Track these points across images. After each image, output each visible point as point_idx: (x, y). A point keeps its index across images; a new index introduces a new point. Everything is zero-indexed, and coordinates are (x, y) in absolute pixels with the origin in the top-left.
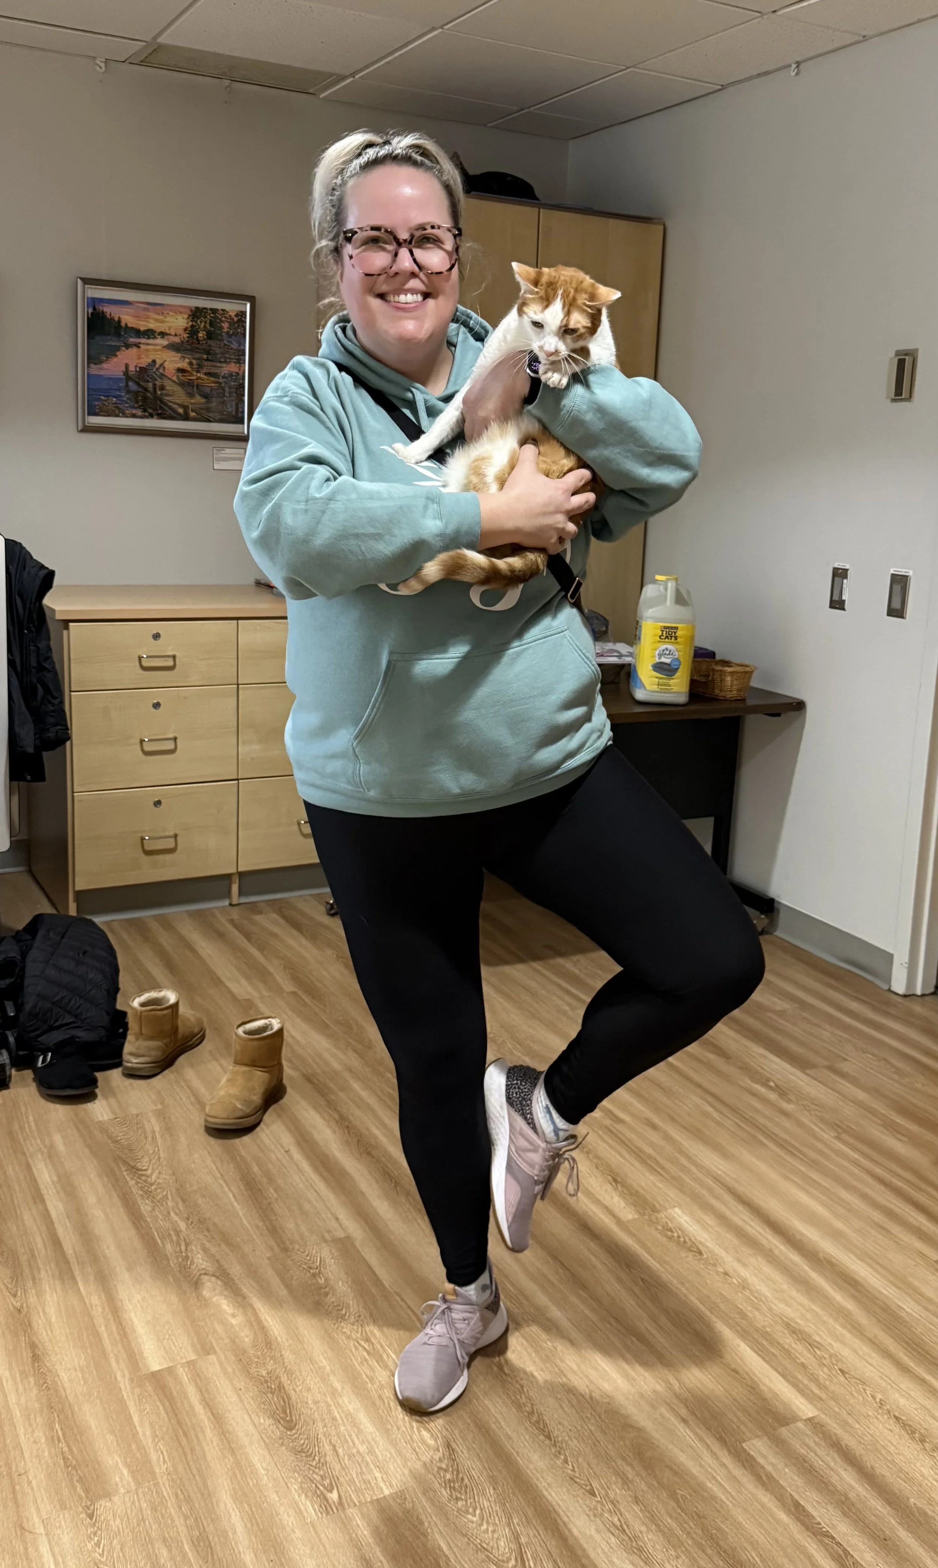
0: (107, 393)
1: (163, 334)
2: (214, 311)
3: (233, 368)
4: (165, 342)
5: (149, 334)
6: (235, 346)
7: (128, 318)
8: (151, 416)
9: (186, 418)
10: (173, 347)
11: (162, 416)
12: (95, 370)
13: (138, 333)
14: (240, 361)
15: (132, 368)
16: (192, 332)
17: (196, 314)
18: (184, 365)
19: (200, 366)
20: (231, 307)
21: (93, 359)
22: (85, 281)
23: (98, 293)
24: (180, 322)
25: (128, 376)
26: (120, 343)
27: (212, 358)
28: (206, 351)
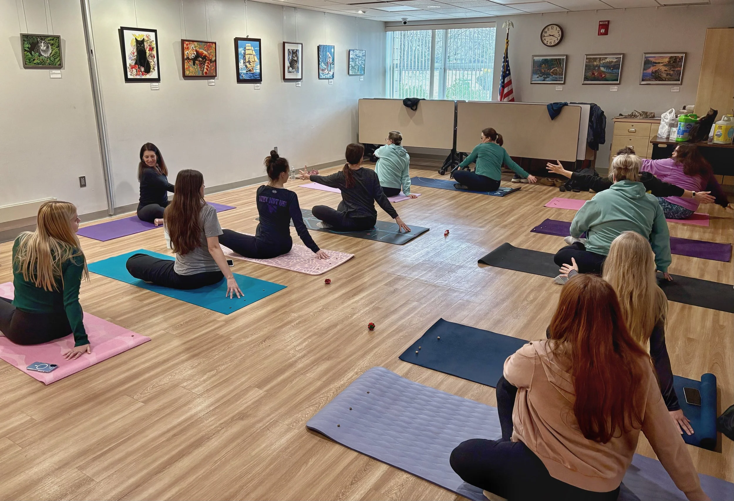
0: (647, 76)
1: (662, 63)
2: (675, 57)
3: (679, 69)
4: (662, 64)
5: (659, 63)
6: (680, 64)
7: (653, 60)
8: (657, 81)
9: (665, 81)
10: (664, 65)
11: (660, 81)
12: (645, 72)
13: (656, 63)
14: (681, 67)
15: (653, 71)
16: (669, 62)
17: (671, 57)
18: (666, 69)
19: (670, 69)
20: (680, 55)
21: (644, 70)
22: (645, 53)
23: (647, 55)
24: (667, 60)
25: (652, 73)
26: (651, 65)
27: (674, 67)
28: (673, 66)
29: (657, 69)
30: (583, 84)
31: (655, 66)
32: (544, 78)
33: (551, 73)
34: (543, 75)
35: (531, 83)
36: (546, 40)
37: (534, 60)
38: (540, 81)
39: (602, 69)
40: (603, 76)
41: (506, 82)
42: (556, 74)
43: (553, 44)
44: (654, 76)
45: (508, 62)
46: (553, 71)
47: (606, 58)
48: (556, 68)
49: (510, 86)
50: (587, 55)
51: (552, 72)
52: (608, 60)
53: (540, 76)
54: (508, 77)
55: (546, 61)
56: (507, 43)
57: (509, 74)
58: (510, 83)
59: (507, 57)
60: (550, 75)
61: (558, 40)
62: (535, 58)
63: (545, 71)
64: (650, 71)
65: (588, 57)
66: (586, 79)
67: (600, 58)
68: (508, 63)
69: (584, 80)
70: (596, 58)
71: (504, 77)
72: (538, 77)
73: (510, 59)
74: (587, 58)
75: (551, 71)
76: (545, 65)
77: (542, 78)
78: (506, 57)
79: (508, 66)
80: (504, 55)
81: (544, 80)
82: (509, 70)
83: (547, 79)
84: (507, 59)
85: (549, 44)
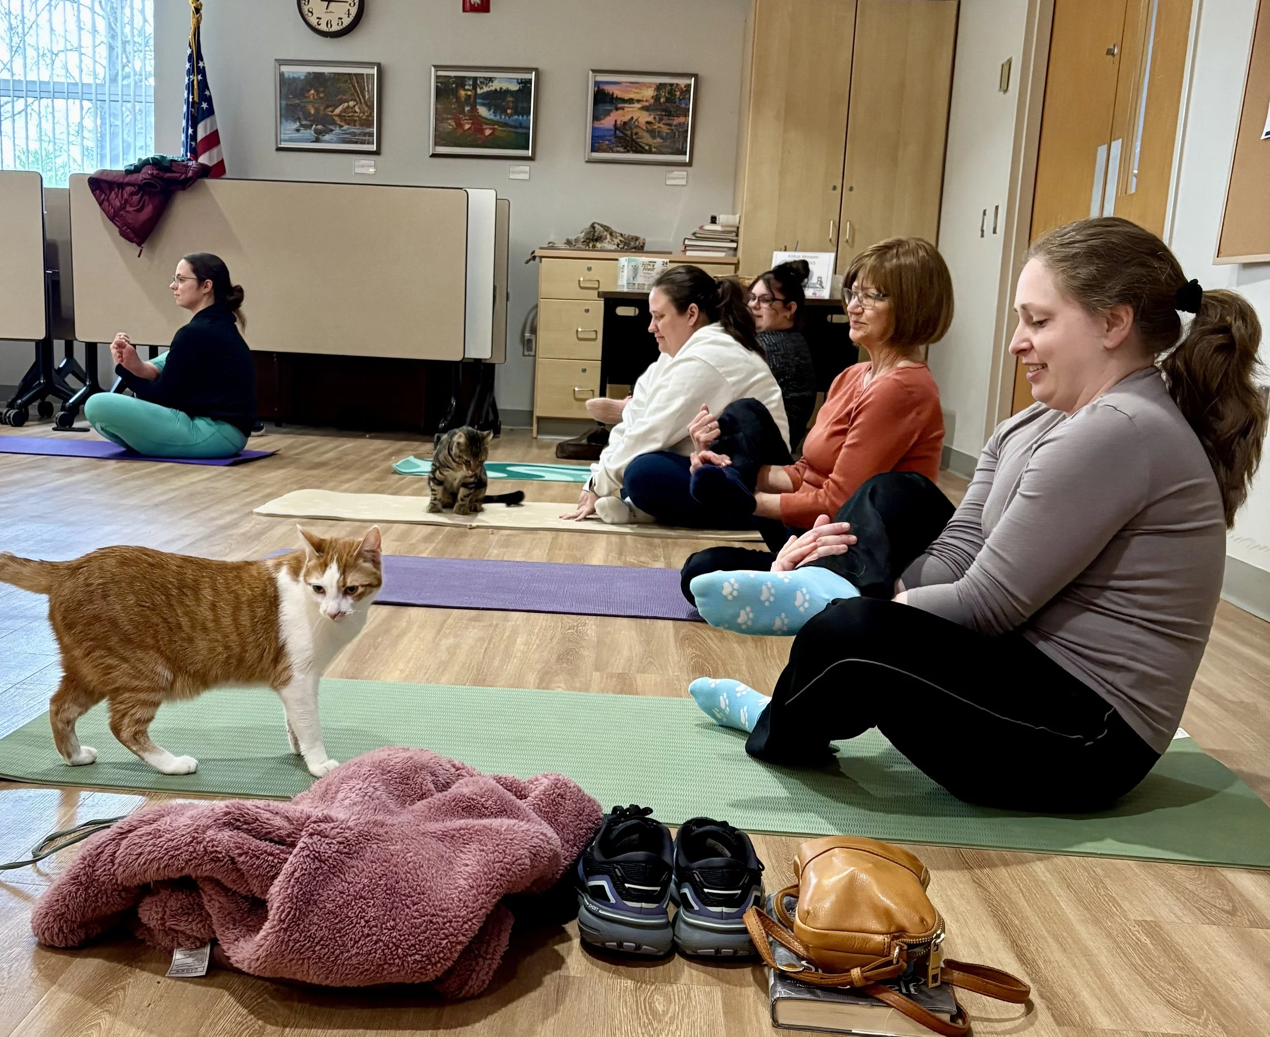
0: (602, 138)
1: (639, 101)
2: (671, 85)
3: (682, 119)
4: (639, 106)
5: (631, 101)
6: (683, 105)
8: (628, 152)
9: (650, 152)
10: (645, 109)
11: (636, 152)
12: (597, 124)
13: (623, 101)
14: (686, 115)
16: (657, 98)
17: (660, 87)
18: (650, 119)
20: (682, 82)
21: (596, 118)
22: (594, 71)
23: (601, 78)
24: (650, 93)
25: (616, 127)
26: (612, 108)
27: (669, 114)
28: (665, 110)
29: (626, 119)
30: (434, 156)
31: (623, 108)
32: (316, 131)
33: (336, 118)
34: (313, 122)
35: (279, 149)
36: (315, 16)
37: (282, 75)
38: (307, 141)
39: (483, 111)
40: (488, 132)
41: (201, 135)
42: (351, 122)
43: (335, 28)
44: (620, 137)
45: (202, 71)
46: (344, 110)
47: (491, 80)
48: (351, 103)
49: (215, 151)
50: (437, 67)
51: (339, 116)
52: (495, 86)
53: (306, 127)
54: (208, 121)
55: (317, 80)
56: (197, 10)
57: (210, 112)
58: (213, 140)
59: (200, 57)
60: (334, 123)
61: (352, 18)
62: (284, 69)
63: (317, 110)
64: (608, 123)
65: (440, 73)
66: (440, 139)
67: (475, 79)
68: (204, 76)
69: (436, 144)
70: (463, 78)
71: (194, 119)
72: (298, 130)
73: (207, 63)
74: (437, 77)
75: (337, 111)
76: (317, 92)
77: (310, 133)
78: (196, 57)
79: (204, 85)
80: (189, 51)
81: (317, 140)
82: (209, 100)
83: (327, 137)
84: (201, 64)
85: (323, 27)
